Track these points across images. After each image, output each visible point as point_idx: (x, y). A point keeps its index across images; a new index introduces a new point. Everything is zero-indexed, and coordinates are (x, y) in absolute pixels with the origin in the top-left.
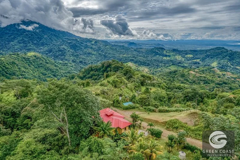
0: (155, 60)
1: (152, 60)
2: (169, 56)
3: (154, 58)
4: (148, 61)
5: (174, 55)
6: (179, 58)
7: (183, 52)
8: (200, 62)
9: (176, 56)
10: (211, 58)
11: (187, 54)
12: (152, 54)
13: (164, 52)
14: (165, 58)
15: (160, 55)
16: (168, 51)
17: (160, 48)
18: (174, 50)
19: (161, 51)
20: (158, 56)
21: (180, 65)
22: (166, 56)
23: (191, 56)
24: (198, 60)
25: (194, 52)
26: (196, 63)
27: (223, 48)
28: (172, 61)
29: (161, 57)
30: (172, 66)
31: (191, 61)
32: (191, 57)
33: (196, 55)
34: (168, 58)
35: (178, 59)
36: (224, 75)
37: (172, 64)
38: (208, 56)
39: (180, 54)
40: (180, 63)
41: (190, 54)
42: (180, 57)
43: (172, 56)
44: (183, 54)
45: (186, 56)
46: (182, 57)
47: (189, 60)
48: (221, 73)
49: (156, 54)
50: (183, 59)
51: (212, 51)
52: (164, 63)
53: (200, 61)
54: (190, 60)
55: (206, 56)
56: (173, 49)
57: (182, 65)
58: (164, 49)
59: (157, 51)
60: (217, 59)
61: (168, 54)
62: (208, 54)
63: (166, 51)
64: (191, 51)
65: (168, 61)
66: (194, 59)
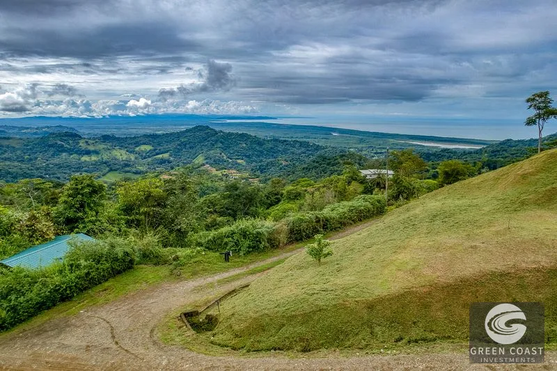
0: (59, 166)
1: (51, 166)
2: (96, 152)
3: (56, 160)
4: (38, 169)
5: (109, 149)
6: (121, 155)
7: (129, 141)
8: (172, 159)
9: (114, 151)
10: (190, 148)
11: (137, 144)
12: (46, 151)
13: (81, 144)
14: (85, 158)
15: (70, 152)
16: (90, 141)
17: (66, 136)
18: (105, 138)
19: (71, 142)
20: (64, 154)
21: (127, 169)
22: (88, 153)
23: (148, 148)
24: (166, 156)
25: (152, 138)
26: (162, 162)
27: (208, 127)
28: (105, 163)
29: (75, 156)
30: (109, 175)
31: (150, 159)
32: (148, 150)
33: (159, 145)
34: (94, 158)
35: (119, 157)
36: (227, 176)
37: (108, 169)
38: (184, 145)
39: (122, 147)
40: (127, 165)
41: (144, 144)
42: (123, 152)
43: (103, 151)
44: (130, 146)
45: (137, 149)
46: (127, 151)
47: (145, 158)
48: (219, 173)
49: (60, 151)
50: (132, 157)
51: (189, 134)
52: (86, 171)
53: (170, 156)
54: (149, 157)
55: (179, 145)
56: (103, 136)
57: (134, 170)
58: (80, 137)
59: (59, 143)
60: (202, 150)
61: (91, 148)
62: (183, 140)
63: (87, 142)
64: (146, 136)
65: (95, 164)
66: (157, 154)
